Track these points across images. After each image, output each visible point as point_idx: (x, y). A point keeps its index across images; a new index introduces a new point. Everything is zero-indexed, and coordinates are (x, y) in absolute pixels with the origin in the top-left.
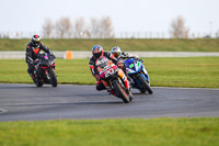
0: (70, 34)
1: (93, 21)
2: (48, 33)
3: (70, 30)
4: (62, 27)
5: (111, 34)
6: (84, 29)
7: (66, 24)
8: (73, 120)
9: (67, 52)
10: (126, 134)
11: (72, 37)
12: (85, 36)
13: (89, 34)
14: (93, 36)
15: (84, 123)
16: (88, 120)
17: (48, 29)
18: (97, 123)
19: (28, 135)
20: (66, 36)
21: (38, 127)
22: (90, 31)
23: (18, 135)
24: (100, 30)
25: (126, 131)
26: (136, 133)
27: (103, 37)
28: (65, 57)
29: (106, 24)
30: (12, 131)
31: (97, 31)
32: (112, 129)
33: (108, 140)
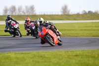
0: (16, 13)
1: (26, 7)
2: (6, 13)
3: (16, 11)
4: (12, 10)
5: (35, 13)
6: (22, 10)
7: (14, 8)
8: (17, 52)
11: (17, 14)
12: (23, 14)
13: (24, 13)
14: (26, 14)
15: (22, 54)
16: (24, 52)
17: (6, 11)
18: (28, 53)
20: (14, 14)
21: (1, 56)
22: (25, 11)
24: (30, 11)
25: (41, 57)
27: (31, 14)
29: (32, 8)
31: (28, 12)
32: (35, 56)
33: (33, 61)
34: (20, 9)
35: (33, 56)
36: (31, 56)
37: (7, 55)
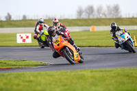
0: (94, 15)
1: (108, 7)
2: (80, 15)
3: (94, 13)
4: (88, 11)
5: (119, 15)
6: (102, 12)
7: (91, 9)
8: (94, 69)
9: (92, 27)
10: (128, 78)
11: (95, 17)
12: (103, 17)
13: (105, 15)
14: (108, 17)
15: (102, 71)
16: (104, 69)
17: (80, 12)
18: (110, 71)
19: (66, 79)
20: (91, 17)
21: (72, 74)
22: (106, 13)
23: (60, 79)
24: (113, 12)
25: (128, 76)
26: (134, 77)
27: (114, 17)
28: (91, 30)
29: (116, 9)
30: (56, 77)
31: (110, 13)
32: (118, 75)
33: (116, 82)
34: (99, 10)
35: (116, 75)
36: (113, 75)
37: (80, 73)
